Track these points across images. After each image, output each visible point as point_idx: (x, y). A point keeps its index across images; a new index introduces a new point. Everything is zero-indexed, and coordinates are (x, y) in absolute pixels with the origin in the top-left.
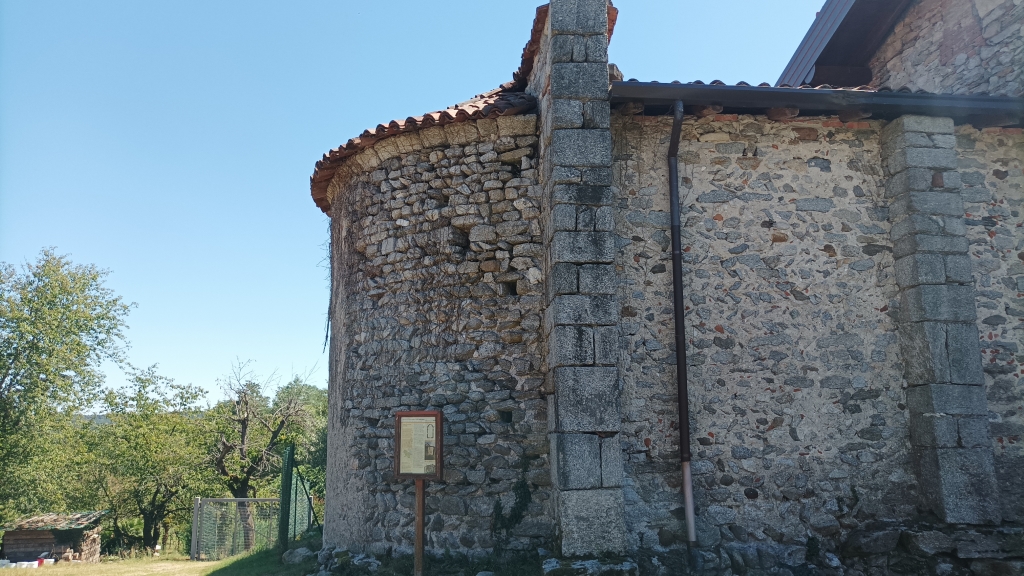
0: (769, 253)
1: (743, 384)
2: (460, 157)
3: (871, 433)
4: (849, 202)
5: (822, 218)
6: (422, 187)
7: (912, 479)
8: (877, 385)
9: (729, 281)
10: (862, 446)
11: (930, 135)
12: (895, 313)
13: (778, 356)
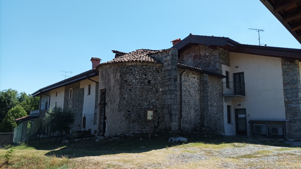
0: (189, 90)
1: (186, 108)
2: (149, 68)
3: (197, 115)
4: (196, 84)
5: (194, 86)
6: (142, 72)
7: (200, 121)
8: (198, 109)
9: (185, 93)
10: (196, 117)
11: (206, 76)
12: (200, 99)
13: (189, 104)
